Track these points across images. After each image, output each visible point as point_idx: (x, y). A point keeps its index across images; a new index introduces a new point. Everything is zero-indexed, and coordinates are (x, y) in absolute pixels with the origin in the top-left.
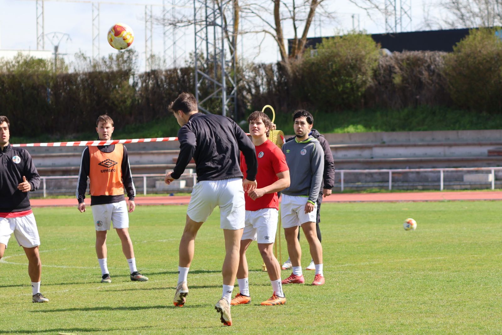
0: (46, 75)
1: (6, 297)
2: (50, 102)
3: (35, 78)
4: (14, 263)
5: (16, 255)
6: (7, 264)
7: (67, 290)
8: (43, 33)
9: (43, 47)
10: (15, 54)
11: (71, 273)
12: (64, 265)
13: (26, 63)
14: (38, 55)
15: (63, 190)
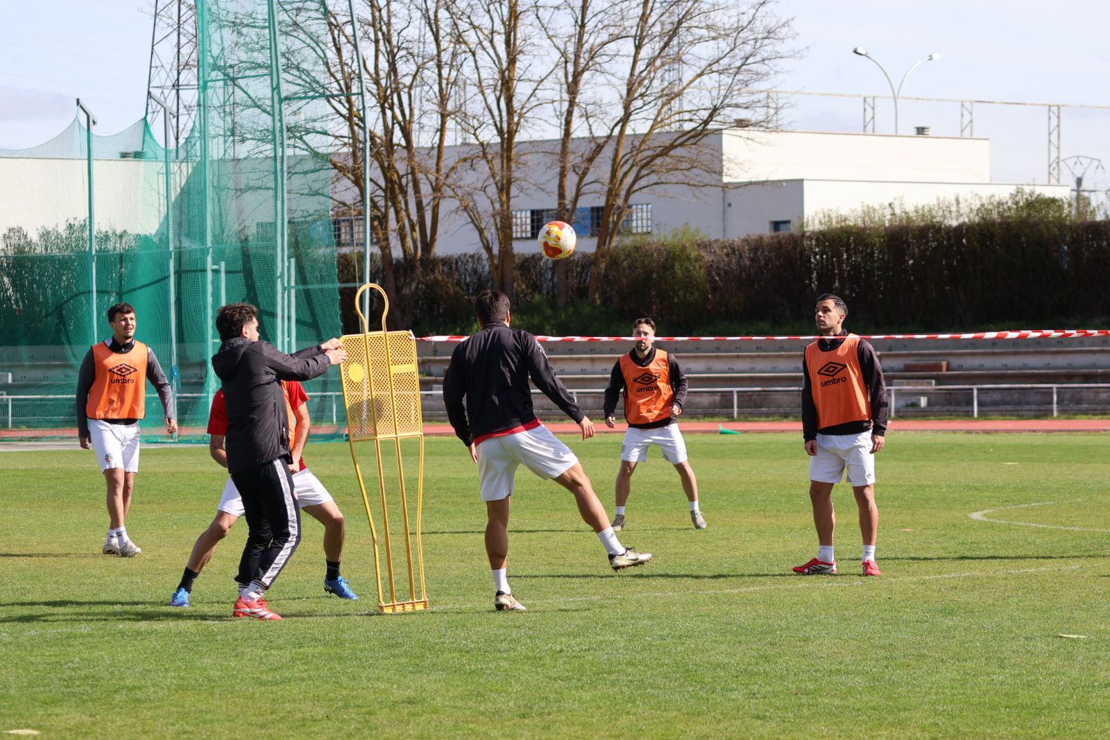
0: (1060, 224)
1: (979, 575)
2: (1066, 266)
3: (1042, 226)
4: (998, 521)
5: (1001, 508)
6: (986, 523)
7: (1078, 566)
8: (1058, 158)
9: (1058, 180)
10: (1013, 189)
11: (1085, 538)
12: (1075, 526)
13: (1030, 205)
14: (1049, 192)
15: (1085, 406)
